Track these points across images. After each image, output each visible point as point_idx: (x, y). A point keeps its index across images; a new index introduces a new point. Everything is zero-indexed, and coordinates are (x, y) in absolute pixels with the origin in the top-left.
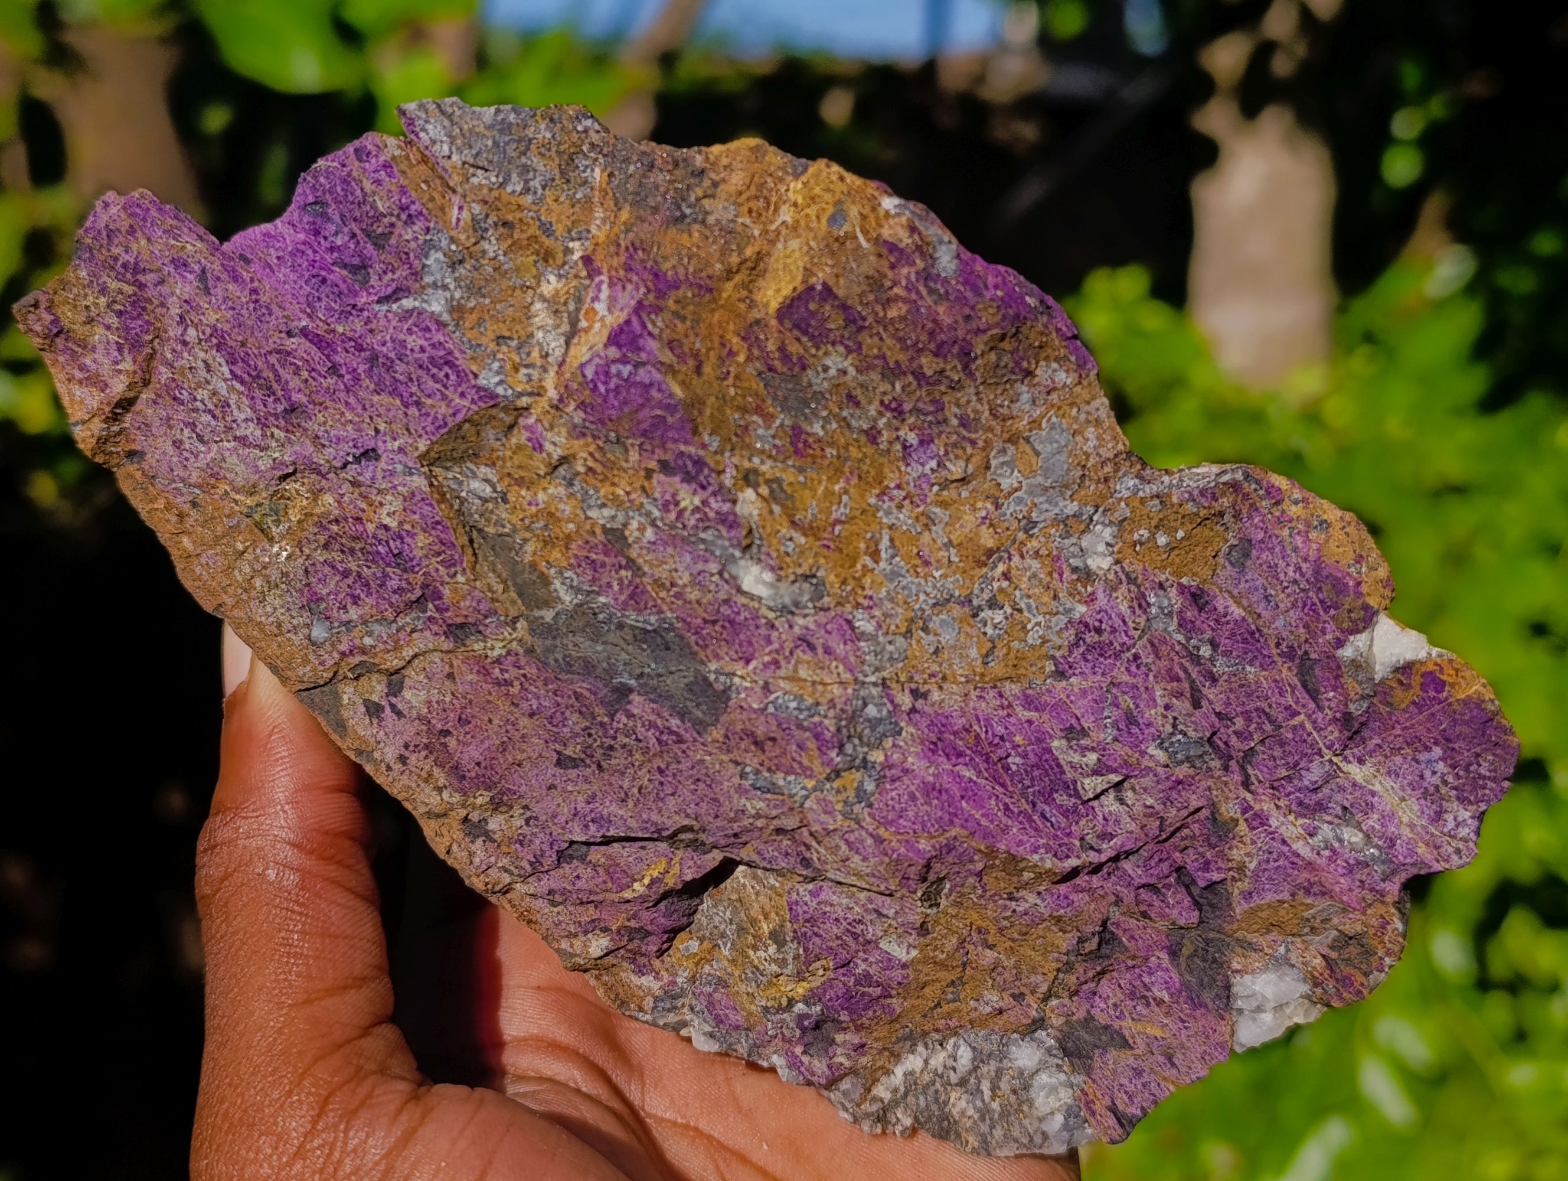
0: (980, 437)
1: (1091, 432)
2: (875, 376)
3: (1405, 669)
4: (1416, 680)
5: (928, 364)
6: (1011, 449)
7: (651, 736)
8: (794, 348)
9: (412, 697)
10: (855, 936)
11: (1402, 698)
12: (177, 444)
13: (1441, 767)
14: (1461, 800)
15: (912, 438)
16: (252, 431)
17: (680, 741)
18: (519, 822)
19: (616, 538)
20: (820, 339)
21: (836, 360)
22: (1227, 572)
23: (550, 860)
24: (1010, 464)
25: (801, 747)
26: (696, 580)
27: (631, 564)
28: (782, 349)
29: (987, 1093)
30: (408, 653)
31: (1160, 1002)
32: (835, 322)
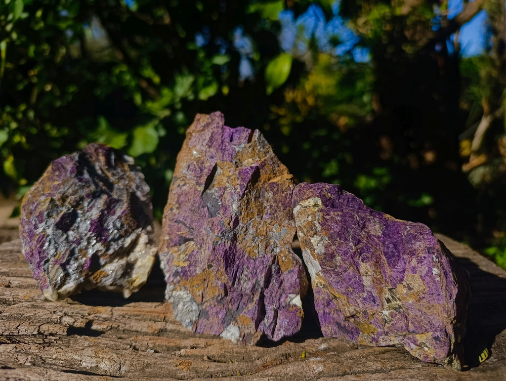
0: (276, 220)
1: (289, 235)
2: (273, 200)
3: (295, 306)
4: (294, 308)
5: (280, 205)
6: (278, 226)
7: (203, 213)
8: (268, 188)
9: (184, 188)
10: (195, 263)
11: (291, 309)
12: (196, 140)
13: (286, 323)
14: (284, 330)
15: (269, 213)
16: (204, 144)
17: (205, 217)
18: (177, 212)
19: (225, 188)
20: (272, 190)
21: (271, 194)
22: (287, 272)
23: (175, 220)
24: (276, 229)
25: (217, 229)
26: (229, 201)
27: (224, 193)
28: (266, 187)
29: (185, 307)
30: (190, 182)
31: (219, 317)
32: (275, 189)
